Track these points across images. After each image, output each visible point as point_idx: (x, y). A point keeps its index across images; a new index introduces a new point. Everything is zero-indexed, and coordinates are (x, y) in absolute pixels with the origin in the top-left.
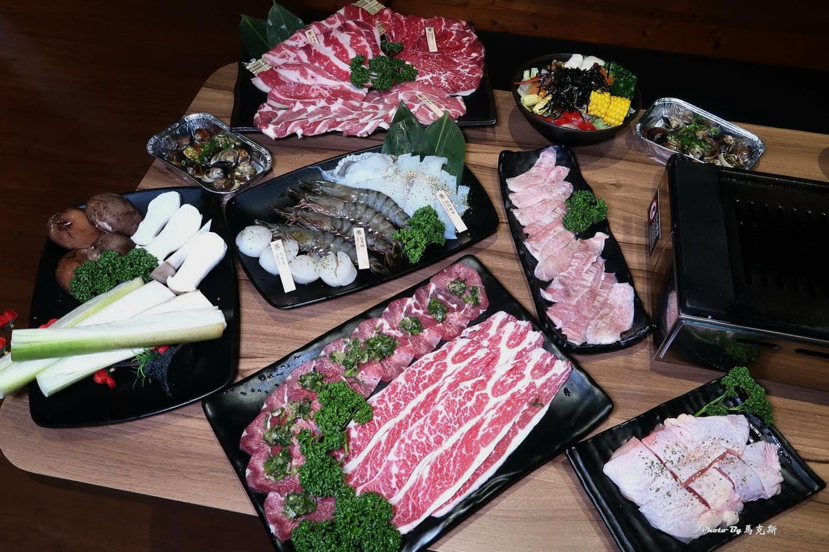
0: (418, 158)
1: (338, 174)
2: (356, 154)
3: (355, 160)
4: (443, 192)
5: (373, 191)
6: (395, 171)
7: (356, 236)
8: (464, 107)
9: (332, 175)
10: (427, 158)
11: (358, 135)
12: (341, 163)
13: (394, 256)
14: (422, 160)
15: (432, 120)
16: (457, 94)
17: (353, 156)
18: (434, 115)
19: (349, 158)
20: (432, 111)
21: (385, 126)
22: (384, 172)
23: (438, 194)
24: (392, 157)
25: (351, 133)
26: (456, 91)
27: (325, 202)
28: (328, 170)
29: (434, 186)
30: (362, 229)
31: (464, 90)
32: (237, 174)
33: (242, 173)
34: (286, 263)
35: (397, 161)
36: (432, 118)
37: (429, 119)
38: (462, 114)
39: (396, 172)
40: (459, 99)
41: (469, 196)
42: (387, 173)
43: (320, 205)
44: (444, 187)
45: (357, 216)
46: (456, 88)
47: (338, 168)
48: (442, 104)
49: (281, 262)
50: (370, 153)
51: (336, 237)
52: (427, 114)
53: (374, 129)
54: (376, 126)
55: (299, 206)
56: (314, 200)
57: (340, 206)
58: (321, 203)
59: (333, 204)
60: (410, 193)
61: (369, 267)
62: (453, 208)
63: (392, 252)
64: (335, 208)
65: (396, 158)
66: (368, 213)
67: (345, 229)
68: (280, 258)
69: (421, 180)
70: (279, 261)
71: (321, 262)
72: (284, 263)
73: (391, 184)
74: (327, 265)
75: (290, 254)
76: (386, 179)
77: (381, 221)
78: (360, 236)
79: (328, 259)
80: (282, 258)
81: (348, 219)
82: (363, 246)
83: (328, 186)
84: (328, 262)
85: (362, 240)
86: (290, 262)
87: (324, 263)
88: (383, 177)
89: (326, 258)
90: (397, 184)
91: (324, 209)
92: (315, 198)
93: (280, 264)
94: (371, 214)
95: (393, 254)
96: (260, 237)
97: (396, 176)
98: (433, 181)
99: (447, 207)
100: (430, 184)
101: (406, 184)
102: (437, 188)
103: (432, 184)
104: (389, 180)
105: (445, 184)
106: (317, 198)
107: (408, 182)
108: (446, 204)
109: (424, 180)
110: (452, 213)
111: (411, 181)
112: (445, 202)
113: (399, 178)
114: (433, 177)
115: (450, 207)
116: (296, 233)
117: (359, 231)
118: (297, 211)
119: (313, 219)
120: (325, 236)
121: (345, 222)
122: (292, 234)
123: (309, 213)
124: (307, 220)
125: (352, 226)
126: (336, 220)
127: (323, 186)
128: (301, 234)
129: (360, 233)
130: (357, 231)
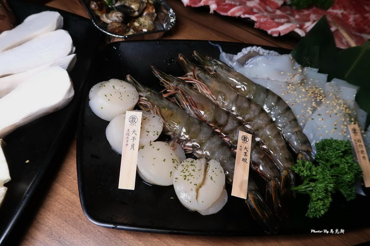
1: (238, 61)
4: (356, 127)
6: (301, 81)
7: (240, 141)
9: (231, 59)
11: (269, 32)
12: (245, 51)
18: (348, 43)
20: (345, 39)
21: (301, 33)
23: (351, 128)
27: (214, 84)
28: (228, 53)
29: (347, 116)
30: (250, 136)
32: (136, 24)
33: (141, 25)
34: (137, 147)
42: (292, 80)
45: (247, 117)
47: (240, 55)
48: (353, 37)
49: (130, 142)
50: (276, 53)
51: (214, 134)
52: (341, 39)
53: (287, 32)
54: (291, 29)
55: (184, 78)
56: (203, 79)
58: (210, 84)
61: (245, 197)
62: (365, 152)
63: (280, 184)
66: (261, 118)
67: (229, 127)
68: (131, 137)
69: (333, 102)
70: (129, 140)
71: (184, 165)
72: (133, 146)
73: (293, 93)
74: (190, 174)
75: (147, 135)
76: (289, 86)
77: (275, 134)
78: (246, 145)
79: (194, 165)
80: (134, 138)
81: (236, 115)
82: (245, 160)
83: (223, 69)
84: (194, 170)
85: (245, 151)
86: (141, 147)
87: (186, 170)
88: (286, 82)
89: (193, 164)
90: (300, 97)
91: (211, 93)
92: (205, 76)
93: (127, 145)
94: (265, 120)
95: (281, 188)
96: (120, 98)
97: (301, 87)
98: (348, 110)
99: (359, 148)
100: (344, 111)
101: (313, 100)
102: (351, 119)
103: (347, 112)
104: (292, 88)
105: (356, 118)
106: (208, 77)
107: (315, 99)
108: (358, 144)
109: (337, 104)
110: (363, 157)
111: (318, 99)
112: (357, 140)
113: (303, 90)
114: (346, 104)
115: (361, 149)
116: (166, 109)
117: (246, 137)
118: (179, 83)
119: (194, 99)
120: (201, 126)
121: (230, 118)
122: (161, 109)
123: (192, 91)
124: (186, 99)
125: (238, 126)
126: (221, 111)
127: (218, 67)
128: (172, 113)
129: (246, 140)
130: (243, 136)
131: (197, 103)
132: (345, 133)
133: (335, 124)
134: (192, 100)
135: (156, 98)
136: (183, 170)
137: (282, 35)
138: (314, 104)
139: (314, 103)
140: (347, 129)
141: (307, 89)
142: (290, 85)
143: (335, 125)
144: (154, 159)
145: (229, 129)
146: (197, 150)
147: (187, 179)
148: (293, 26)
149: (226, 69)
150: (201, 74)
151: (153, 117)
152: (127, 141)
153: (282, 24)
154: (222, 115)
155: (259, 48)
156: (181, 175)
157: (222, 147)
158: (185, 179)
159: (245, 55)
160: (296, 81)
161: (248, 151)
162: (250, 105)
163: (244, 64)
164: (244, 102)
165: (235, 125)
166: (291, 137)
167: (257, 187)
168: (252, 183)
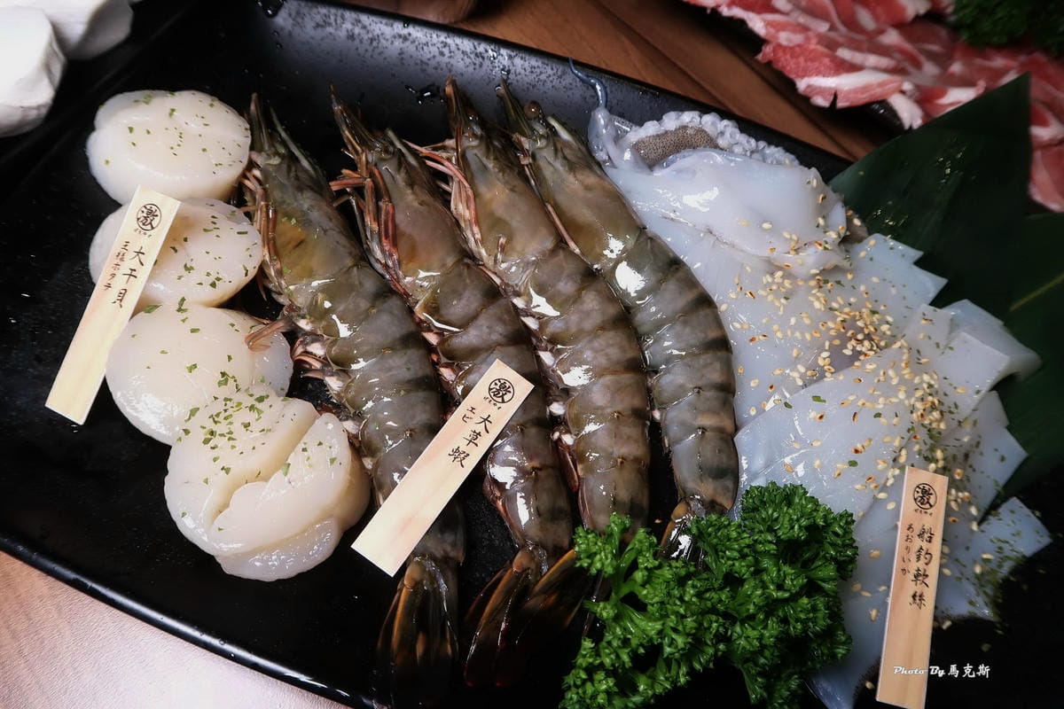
0: (932, 284)
1: (636, 148)
2: (742, 131)
3: (721, 142)
4: (940, 483)
5: (690, 282)
6: (823, 272)
9: (618, 138)
10: (964, 309)
11: (802, 85)
12: (671, 121)
13: (533, 603)
14: (940, 301)
17: (727, 126)
19: (710, 122)
21: (909, 114)
22: (781, 248)
23: (913, 478)
24: (849, 221)
25: (788, 65)
27: (498, 192)
28: (621, 115)
29: (922, 435)
30: (523, 388)
34: (131, 301)
35: (857, 246)
39: (827, 276)
42: (791, 259)
43: (476, 195)
44: (957, 464)
49: (120, 283)
50: (788, 158)
53: (862, 99)
54: (877, 93)
55: (428, 152)
56: (474, 166)
57: (534, 244)
58: (482, 189)
59: (516, 222)
60: (815, 389)
61: (391, 569)
62: (932, 580)
63: (549, 572)
64: (510, 239)
65: (863, 232)
66: (597, 344)
67: (471, 337)
68: (126, 267)
69: (891, 373)
70: (119, 274)
71: (230, 400)
72: (122, 295)
73: (773, 301)
74: (231, 433)
75: (180, 278)
76: (772, 274)
77: (619, 408)
78: (492, 411)
79: (260, 412)
80: (132, 274)
81: (522, 310)
82: (462, 456)
83: (560, 155)
84: (247, 426)
85: (480, 428)
86: (145, 306)
87: (226, 418)
88: (769, 261)
89: (258, 405)
90: (793, 321)
91: (473, 216)
92: (484, 160)
93: (109, 286)
94: (607, 355)
95: (538, 588)
96: (172, 148)
97: (814, 292)
98: (936, 414)
99: (913, 558)
100: (914, 415)
101: (827, 344)
102: (932, 449)
103: (927, 422)
104: (780, 285)
105: (966, 456)
106: (490, 165)
107: (837, 342)
108: (917, 543)
109: (902, 381)
110: (914, 596)
111: (850, 347)
112: (917, 530)
113: (817, 305)
114: (946, 395)
115: (921, 565)
116: (294, 221)
117: (508, 385)
118: (389, 157)
119: (400, 218)
120: (373, 307)
121: (493, 310)
122: (279, 216)
123: (409, 191)
124: (378, 209)
125: (500, 345)
126: (468, 281)
127: (547, 145)
128: (303, 237)
129: (502, 396)
130: (499, 380)
131: (404, 234)
132: (884, 488)
133: (859, 447)
134: (390, 219)
135: (286, 182)
136: (218, 415)
137: (841, 104)
138: (823, 359)
139: (825, 354)
140: (899, 479)
141: (835, 305)
142: (779, 273)
143: (857, 451)
144: (163, 352)
145: (467, 342)
146: (331, 376)
147: (212, 444)
148: (891, 82)
149: (565, 158)
150: (475, 151)
151: (239, 233)
152: (113, 275)
153: (853, 68)
154: (467, 294)
155: (726, 122)
156: (204, 428)
157: (408, 391)
158: (206, 441)
159: (663, 135)
160: (802, 265)
161: (488, 432)
162: (580, 290)
163: (654, 165)
164: (565, 274)
165: (495, 337)
166: (679, 441)
167: (459, 555)
168: (449, 537)
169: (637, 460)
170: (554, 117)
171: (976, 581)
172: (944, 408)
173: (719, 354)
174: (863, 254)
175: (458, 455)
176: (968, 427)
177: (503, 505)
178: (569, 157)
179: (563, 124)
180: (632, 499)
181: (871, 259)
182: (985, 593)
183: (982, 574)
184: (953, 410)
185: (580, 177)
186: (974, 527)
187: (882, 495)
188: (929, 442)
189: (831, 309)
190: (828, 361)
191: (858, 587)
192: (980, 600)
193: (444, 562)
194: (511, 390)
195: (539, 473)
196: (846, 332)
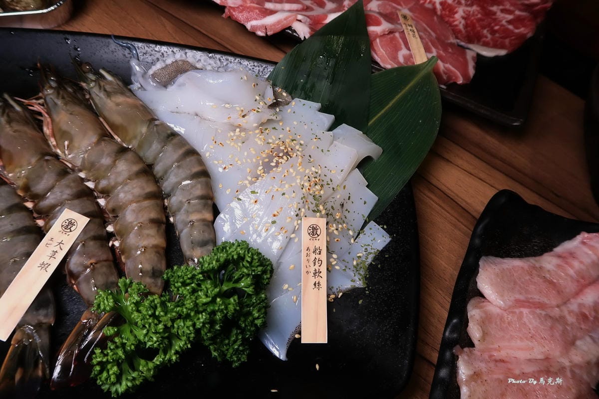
1: (154, 76)
3: (199, 65)
4: (322, 222)
6: (262, 124)
8: (472, 72)
10: (344, 128)
11: (249, 26)
14: (332, 127)
15: (398, 62)
16: (471, 46)
17: (199, 54)
18: (409, 58)
19: (192, 56)
20: (409, 49)
21: (303, 31)
23: (307, 223)
26: (470, 41)
29: (311, 199)
30: (83, 221)
31: (486, 45)
36: (401, 60)
37: (394, 58)
38: (460, 81)
40: (470, 55)
41: (381, 256)
42: (242, 122)
44: (336, 211)
46: (473, 37)
48: (436, 47)
52: (397, 49)
53: (278, 29)
55: (30, 102)
60: (252, 187)
61: (5, 337)
62: (324, 273)
65: (288, 99)
69: (291, 170)
73: (233, 145)
76: (233, 131)
77: (141, 220)
78: (64, 237)
81: (83, 178)
82: (46, 266)
83: (102, 89)
85: (57, 248)
88: (230, 124)
90: (246, 154)
92: (56, 100)
94: (132, 193)
95: (96, 328)
97: (258, 136)
98: (318, 187)
99: (312, 264)
100: (304, 190)
101: (261, 162)
102: (317, 206)
103: (311, 192)
104: (239, 136)
105: (342, 205)
106: (59, 102)
107: (267, 160)
108: (313, 256)
109: (298, 173)
110: (315, 284)
111: (275, 161)
112: (312, 250)
113: (259, 142)
114: (325, 176)
115: (317, 267)
117: (73, 221)
119: (2, 142)
121: (64, 182)
123: (8, 126)
126: (47, 169)
127: (95, 85)
129: (70, 228)
130: (68, 220)
131: (5, 150)
132: (294, 232)
133: (276, 213)
137: (270, 33)
138: (260, 170)
139: (260, 168)
140: (300, 225)
141: (270, 141)
142: (238, 130)
143: (274, 216)
148: (290, 17)
149: (105, 90)
150: (51, 96)
154: (46, 176)
159: (165, 67)
160: (246, 123)
161: (62, 250)
162: (114, 162)
163: (167, 85)
164: (106, 154)
165: (65, 197)
166: (182, 231)
167: (51, 321)
168: (42, 312)
169: (155, 247)
170: (104, 69)
171: (355, 269)
172: (325, 183)
173: (199, 180)
174: (289, 111)
175: (44, 266)
176: (341, 190)
177: (77, 287)
178: (108, 90)
179: (109, 72)
180: (153, 268)
181: (294, 112)
182: (359, 274)
183: (357, 264)
184: (330, 182)
185: (113, 99)
186: (352, 241)
187: (293, 236)
188: (314, 202)
189: (268, 143)
190: (262, 171)
191: (286, 286)
192: (357, 278)
193: (38, 326)
194: (75, 224)
195: (96, 266)
196: (273, 154)
